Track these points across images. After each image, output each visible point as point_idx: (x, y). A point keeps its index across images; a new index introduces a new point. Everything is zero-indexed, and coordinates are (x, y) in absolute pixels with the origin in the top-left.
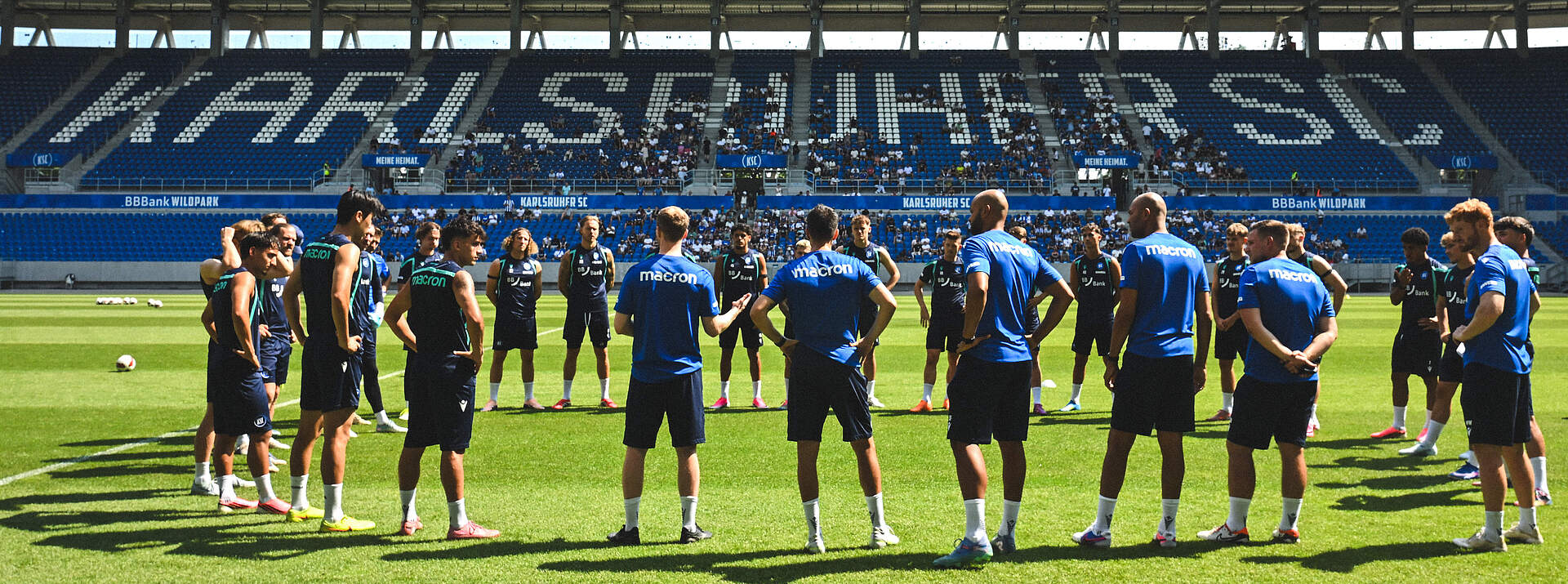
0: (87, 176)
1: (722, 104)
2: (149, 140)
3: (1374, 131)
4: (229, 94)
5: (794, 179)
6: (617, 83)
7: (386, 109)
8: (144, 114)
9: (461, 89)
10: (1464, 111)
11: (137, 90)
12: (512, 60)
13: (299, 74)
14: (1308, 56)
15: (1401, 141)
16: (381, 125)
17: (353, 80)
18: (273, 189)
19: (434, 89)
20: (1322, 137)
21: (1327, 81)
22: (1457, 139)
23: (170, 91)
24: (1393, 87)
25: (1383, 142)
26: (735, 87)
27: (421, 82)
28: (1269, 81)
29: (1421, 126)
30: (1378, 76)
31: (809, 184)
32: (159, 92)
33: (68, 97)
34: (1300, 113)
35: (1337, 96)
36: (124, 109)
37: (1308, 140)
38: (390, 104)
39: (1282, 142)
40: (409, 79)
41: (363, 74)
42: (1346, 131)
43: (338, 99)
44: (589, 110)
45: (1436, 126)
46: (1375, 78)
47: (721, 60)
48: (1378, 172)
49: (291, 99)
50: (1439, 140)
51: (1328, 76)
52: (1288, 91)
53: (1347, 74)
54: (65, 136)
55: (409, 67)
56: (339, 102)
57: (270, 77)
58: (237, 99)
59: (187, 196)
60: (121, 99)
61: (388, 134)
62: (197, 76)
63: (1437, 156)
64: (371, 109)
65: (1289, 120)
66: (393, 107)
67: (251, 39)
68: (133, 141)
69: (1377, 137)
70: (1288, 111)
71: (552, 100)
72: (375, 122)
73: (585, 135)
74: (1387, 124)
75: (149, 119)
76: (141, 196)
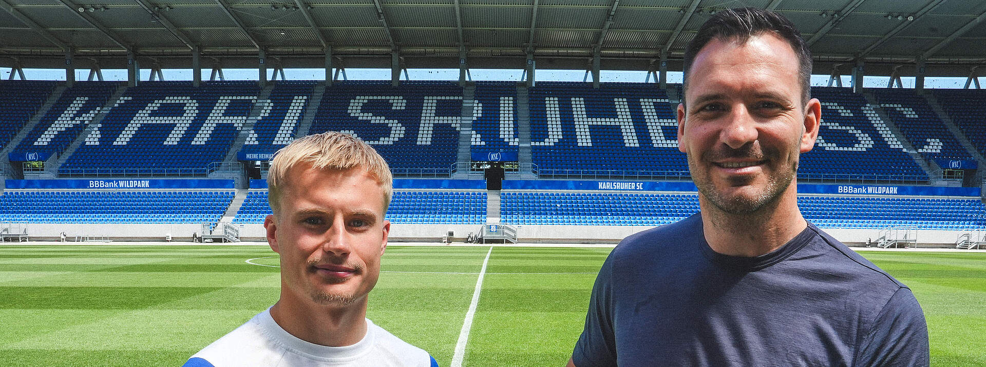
0: (61, 167)
1: (470, 118)
2: (97, 143)
3: (899, 143)
4: (144, 112)
5: (525, 170)
6: (399, 103)
7: (248, 122)
8: (92, 126)
9: (296, 108)
10: (954, 130)
11: (84, 110)
12: (327, 88)
13: (188, 98)
14: (854, 92)
15: (916, 149)
16: (246, 132)
17: (223, 103)
18: (182, 176)
19: (278, 108)
20: (866, 146)
21: (867, 108)
22: (951, 148)
23: (106, 110)
24: (910, 113)
25: (905, 150)
26: (478, 107)
27: (269, 103)
28: (830, 108)
29: (928, 140)
30: (900, 106)
31: (535, 172)
32: (99, 111)
33: (40, 115)
34: (851, 130)
35: (875, 119)
36: (78, 122)
37: (857, 148)
38: (250, 118)
39: (841, 149)
40: (261, 101)
41: (230, 98)
42: (881, 142)
43: (216, 115)
44: (382, 122)
45: (938, 140)
46: (898, 107)
47: (467, 88)
48: (903, 170)
49: (185, 115)
50: (940, 150)
51: (868, 105)
52: (843, 115)
53: (880, 104)
54: (44, 140)
55: (260, 93)
56: (217, 117)
57: (169, 100)
58: (150, 115)
59: (129, 181)
60: (75, 115)
61: (252, 139)
62: (122, 100)
63: (941, 160)
64: (238, 122)
65: (845, 135)
66: (252, 120)
67: (152, 75)
68: (87, 143)
69: (901, 147)
70: (844, 128)
71: (357, 115)
72: (241, 130)
73: (382, 139)
74: (906, 138)
75: (96, 129)
76: (99, 181)
